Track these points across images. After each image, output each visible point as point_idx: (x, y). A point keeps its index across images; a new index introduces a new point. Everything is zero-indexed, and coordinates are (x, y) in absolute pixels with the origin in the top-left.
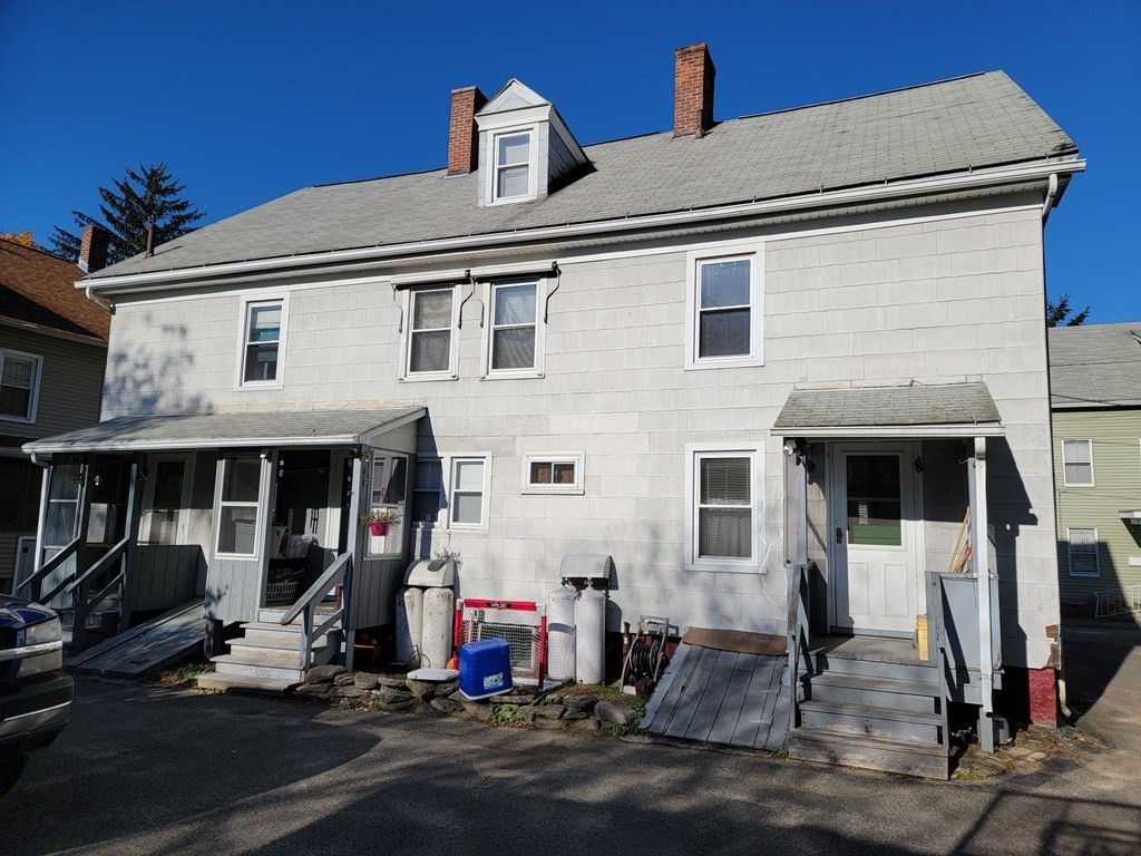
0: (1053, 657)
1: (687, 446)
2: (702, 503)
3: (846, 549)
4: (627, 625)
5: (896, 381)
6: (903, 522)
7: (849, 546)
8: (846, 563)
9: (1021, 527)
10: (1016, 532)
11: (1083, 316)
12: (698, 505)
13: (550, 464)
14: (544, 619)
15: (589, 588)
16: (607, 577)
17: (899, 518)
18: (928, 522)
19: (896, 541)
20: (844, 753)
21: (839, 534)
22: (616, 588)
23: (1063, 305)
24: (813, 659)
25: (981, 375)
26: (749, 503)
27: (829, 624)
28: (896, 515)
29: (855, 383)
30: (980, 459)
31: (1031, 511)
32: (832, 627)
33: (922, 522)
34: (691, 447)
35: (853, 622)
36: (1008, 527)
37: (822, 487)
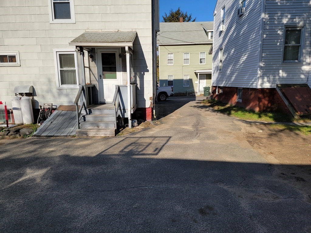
0: (151, 105)
1: (53, 49)
2: (60, 68)
3: (103, 81)
4: (41, 106)
5: (114, 30)
6: (117, 72)
7: (103, 79)
8: (103, 84)
9: (145, 73)
10: (144, 74)
11: (195, 20)
12: (59, 69)
13: (6, 56)
14: (6, 106)
15: (25, 96)
16: (32, 92)
17: (116, 72)
18: (123, 72)
19: (115, 78)
20: (90, 133)
21: (100, 76)
22: (36, 95)
23: (190, 17)
24: (88, 111)
25: (136, 29)
26: (75, 68)
27: (99, 101)
28: (115, 71)
29: (103, 30)
30: (128, 53)
31: (148, 69)
32: (100, 102)
33: (122, 72)
34: (55, 50)
35: (105, 100)
36: (142, 73)
37: (95, 63)
